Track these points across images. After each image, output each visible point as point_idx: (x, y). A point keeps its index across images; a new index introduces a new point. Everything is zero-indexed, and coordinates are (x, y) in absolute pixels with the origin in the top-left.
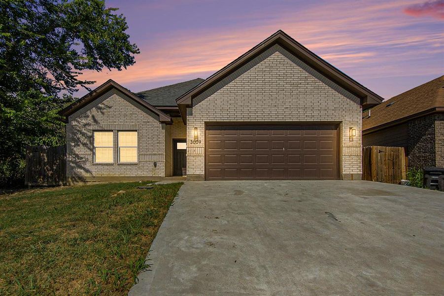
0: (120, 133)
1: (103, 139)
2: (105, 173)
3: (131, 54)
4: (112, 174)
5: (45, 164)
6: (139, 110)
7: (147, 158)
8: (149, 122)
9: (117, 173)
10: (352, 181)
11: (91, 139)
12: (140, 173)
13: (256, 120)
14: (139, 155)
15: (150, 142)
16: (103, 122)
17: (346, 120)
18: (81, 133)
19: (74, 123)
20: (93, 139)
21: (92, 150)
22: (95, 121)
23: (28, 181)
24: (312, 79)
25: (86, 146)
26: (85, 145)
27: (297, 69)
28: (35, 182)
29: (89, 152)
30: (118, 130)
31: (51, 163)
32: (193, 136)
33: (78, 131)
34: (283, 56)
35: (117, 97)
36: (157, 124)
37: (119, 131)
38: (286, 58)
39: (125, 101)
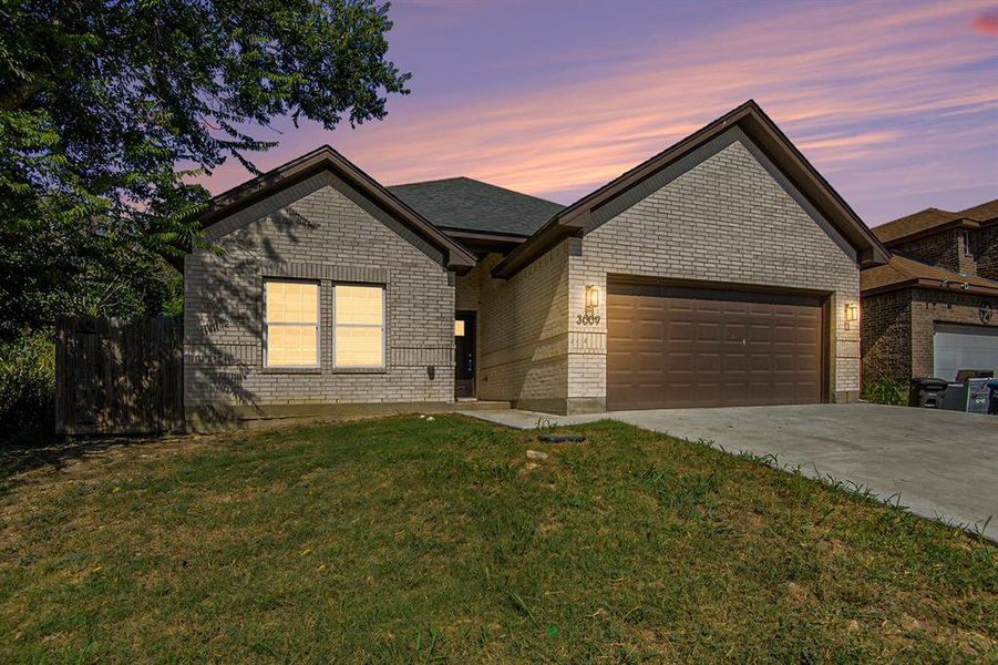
0: (339, 289)
1: (289, 304)
2: (299, 395)
3: (381, 92)
4: (317, 399)
5: (115, 372)
6: (393, 234)
7: (410, 357)
8: (416, 266)
9: (331, 395)
10: (848, 405)
11: (258, 303)
12: (392, 395)
13: (706, 278)
14: (389, 348)
15: (419, 314)
16: (293, 258)
17: (840, 289)
18: (228, 287)
19: (209, 258)
20: (264, 306)
21: (259, 332)
22: (272, 255)
23: (66, 423)
24: (792, 205)
25: (243, 323)
26: (240, 319)
27: (769, 181)
28: (87, 424)
29: (251, 339)
30: (333, 281)
31: (136, 369)
32: (584, 306)
33: (221, 281)
34: (746, 152)
35: (335, 194)
36: (436, 271)
37: (336, 283)
38: (751, 157)
39: (356, 206)
